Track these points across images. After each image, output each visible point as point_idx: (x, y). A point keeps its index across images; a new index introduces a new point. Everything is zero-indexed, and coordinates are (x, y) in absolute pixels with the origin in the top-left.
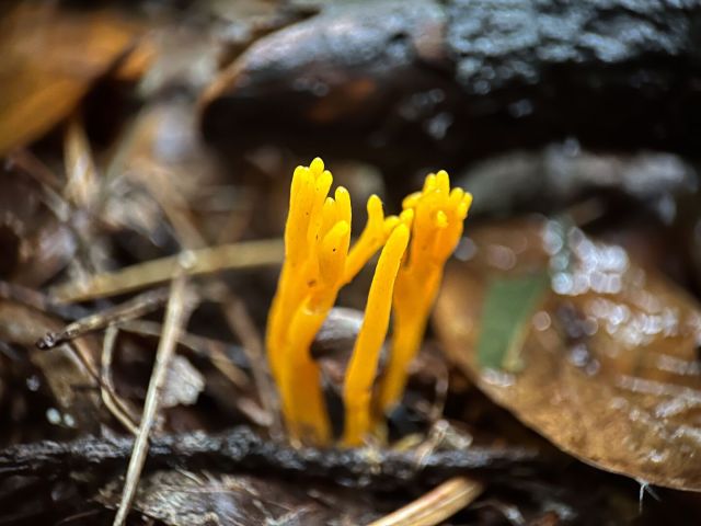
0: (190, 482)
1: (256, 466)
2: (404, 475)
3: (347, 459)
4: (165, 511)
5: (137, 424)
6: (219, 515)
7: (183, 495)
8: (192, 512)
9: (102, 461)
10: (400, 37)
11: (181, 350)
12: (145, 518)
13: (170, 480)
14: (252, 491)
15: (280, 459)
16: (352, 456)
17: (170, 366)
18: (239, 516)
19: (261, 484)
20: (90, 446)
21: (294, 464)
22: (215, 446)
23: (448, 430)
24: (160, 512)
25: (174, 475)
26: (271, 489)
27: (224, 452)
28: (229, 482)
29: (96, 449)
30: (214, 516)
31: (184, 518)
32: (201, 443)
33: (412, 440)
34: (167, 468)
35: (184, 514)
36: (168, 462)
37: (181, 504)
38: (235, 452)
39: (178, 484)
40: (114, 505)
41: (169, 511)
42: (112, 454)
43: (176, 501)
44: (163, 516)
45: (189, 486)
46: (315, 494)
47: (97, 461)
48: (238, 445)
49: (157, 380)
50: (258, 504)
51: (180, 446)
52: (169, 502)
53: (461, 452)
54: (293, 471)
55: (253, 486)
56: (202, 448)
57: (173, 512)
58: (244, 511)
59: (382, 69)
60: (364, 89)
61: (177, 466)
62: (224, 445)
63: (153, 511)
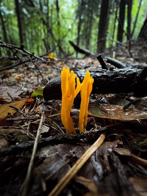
8: (52, 153)
12: (40, 158)
21: (72, 138)
27: (57, 139)
29: (25, 145)
30: (58, 153)
31: (50, 155)
37: (49, 152)
39: (48, 148)
42: (29, 145)
51: (46, 140)
52: (46, 152)
57: (47, 154)
63: (42, 155)
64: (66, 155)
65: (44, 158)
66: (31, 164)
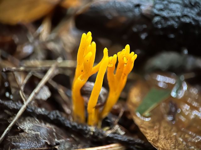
0: (36, 122)
1: (57, 123)
2: (101, 137)
3: (85, 128)
4: (25, 128)
5: (26, 100)
6: (40, 133)
7: (32, 125)
8: (33, 130)
9: (12, 109)
10: (138, 6)
11: (47, 84)
12: (18, 128)
13: (31, 120)
14: (54, 130)
15: (65, 123)
16: (87, 127)
17: (42, 88)
18: (46, 135)
19: (58, 128)
20: (10, 103)
21: (69, 125)
22: (46, 113)
23: (118, 128)
24: (24, 128)
25: (33, 119)
26: (60, 131)
27: (49, 116)
28: (48, 125)
29: (11, 105)
30: (39, 133)
31: (30, 131)
32: (43, 112)
33: (107, 128)
34: (31, 116)
35: (31, 130)
36: (32, 115)
37: (31, 127)
38: (52, 117)
39: (32, 122)
40: (10, 121)
41: (26, 128)
42: (16, 107)
43: (30, 126)
44: (24, 129)
45: (35, 123)
46: (73, 136)
47: (11, 108)
48: (53, 115)
49: (36, 90)
50: (54, 134)
51: (36, 111)
52: (27, 126)
53: (121, 135)
54: (68, 127)
55: (55, 128)
56: (43, 113)
57: (27, 128)
58: (49, 134)
59: (130, 14)
60: (123, 20)
61: (34, 116)
62: (49, 114)
63: (21, 127)
64: (47, 141)
65: (22, 131)
66: (8, 129)
